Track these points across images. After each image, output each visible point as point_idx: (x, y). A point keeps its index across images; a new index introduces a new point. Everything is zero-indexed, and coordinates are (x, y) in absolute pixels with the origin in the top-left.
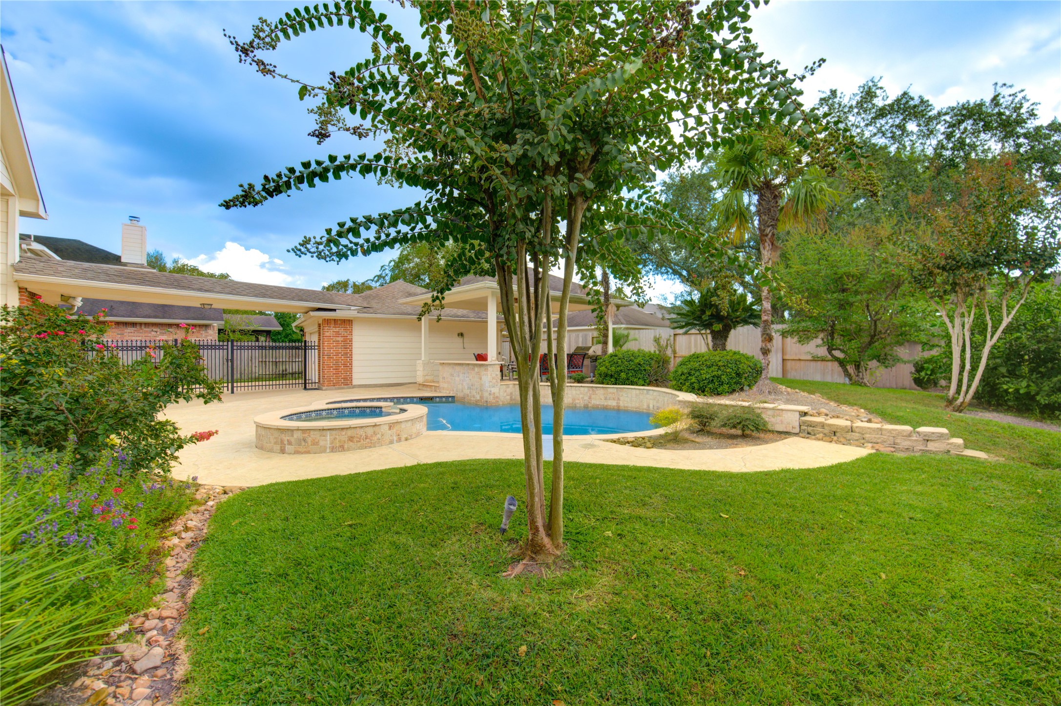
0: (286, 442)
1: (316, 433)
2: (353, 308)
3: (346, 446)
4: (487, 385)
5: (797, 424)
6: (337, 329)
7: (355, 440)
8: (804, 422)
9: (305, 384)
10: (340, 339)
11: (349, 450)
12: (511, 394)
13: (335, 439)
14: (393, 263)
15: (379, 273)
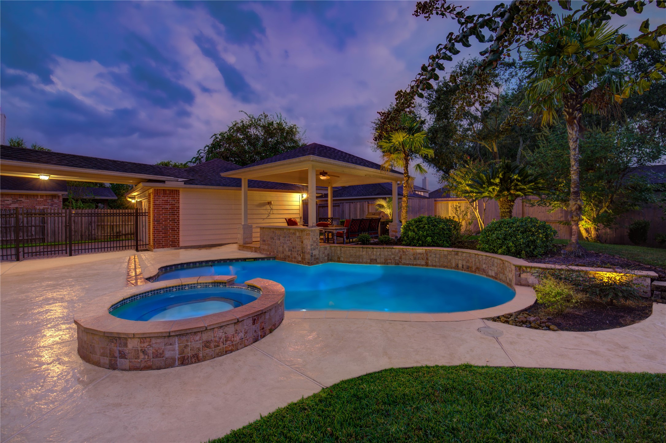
0: (117, 354)
1: (159, 341)
2: (180, 180)
3: (201, 355)
4: (309, 247)
5: (649, 289)
6: (166, 199)
7: (212, 345)
8: (658, 288)
9: (137, 245)
10: (168, 207)
11: (204, 359)
12: (328, 254)
13: (186, 346)
14: (207, 148)
15: (196, 156)
